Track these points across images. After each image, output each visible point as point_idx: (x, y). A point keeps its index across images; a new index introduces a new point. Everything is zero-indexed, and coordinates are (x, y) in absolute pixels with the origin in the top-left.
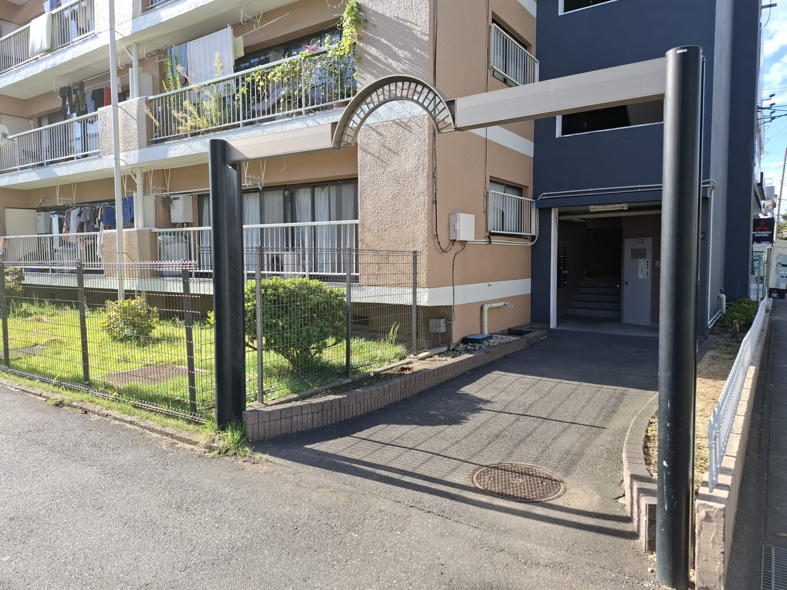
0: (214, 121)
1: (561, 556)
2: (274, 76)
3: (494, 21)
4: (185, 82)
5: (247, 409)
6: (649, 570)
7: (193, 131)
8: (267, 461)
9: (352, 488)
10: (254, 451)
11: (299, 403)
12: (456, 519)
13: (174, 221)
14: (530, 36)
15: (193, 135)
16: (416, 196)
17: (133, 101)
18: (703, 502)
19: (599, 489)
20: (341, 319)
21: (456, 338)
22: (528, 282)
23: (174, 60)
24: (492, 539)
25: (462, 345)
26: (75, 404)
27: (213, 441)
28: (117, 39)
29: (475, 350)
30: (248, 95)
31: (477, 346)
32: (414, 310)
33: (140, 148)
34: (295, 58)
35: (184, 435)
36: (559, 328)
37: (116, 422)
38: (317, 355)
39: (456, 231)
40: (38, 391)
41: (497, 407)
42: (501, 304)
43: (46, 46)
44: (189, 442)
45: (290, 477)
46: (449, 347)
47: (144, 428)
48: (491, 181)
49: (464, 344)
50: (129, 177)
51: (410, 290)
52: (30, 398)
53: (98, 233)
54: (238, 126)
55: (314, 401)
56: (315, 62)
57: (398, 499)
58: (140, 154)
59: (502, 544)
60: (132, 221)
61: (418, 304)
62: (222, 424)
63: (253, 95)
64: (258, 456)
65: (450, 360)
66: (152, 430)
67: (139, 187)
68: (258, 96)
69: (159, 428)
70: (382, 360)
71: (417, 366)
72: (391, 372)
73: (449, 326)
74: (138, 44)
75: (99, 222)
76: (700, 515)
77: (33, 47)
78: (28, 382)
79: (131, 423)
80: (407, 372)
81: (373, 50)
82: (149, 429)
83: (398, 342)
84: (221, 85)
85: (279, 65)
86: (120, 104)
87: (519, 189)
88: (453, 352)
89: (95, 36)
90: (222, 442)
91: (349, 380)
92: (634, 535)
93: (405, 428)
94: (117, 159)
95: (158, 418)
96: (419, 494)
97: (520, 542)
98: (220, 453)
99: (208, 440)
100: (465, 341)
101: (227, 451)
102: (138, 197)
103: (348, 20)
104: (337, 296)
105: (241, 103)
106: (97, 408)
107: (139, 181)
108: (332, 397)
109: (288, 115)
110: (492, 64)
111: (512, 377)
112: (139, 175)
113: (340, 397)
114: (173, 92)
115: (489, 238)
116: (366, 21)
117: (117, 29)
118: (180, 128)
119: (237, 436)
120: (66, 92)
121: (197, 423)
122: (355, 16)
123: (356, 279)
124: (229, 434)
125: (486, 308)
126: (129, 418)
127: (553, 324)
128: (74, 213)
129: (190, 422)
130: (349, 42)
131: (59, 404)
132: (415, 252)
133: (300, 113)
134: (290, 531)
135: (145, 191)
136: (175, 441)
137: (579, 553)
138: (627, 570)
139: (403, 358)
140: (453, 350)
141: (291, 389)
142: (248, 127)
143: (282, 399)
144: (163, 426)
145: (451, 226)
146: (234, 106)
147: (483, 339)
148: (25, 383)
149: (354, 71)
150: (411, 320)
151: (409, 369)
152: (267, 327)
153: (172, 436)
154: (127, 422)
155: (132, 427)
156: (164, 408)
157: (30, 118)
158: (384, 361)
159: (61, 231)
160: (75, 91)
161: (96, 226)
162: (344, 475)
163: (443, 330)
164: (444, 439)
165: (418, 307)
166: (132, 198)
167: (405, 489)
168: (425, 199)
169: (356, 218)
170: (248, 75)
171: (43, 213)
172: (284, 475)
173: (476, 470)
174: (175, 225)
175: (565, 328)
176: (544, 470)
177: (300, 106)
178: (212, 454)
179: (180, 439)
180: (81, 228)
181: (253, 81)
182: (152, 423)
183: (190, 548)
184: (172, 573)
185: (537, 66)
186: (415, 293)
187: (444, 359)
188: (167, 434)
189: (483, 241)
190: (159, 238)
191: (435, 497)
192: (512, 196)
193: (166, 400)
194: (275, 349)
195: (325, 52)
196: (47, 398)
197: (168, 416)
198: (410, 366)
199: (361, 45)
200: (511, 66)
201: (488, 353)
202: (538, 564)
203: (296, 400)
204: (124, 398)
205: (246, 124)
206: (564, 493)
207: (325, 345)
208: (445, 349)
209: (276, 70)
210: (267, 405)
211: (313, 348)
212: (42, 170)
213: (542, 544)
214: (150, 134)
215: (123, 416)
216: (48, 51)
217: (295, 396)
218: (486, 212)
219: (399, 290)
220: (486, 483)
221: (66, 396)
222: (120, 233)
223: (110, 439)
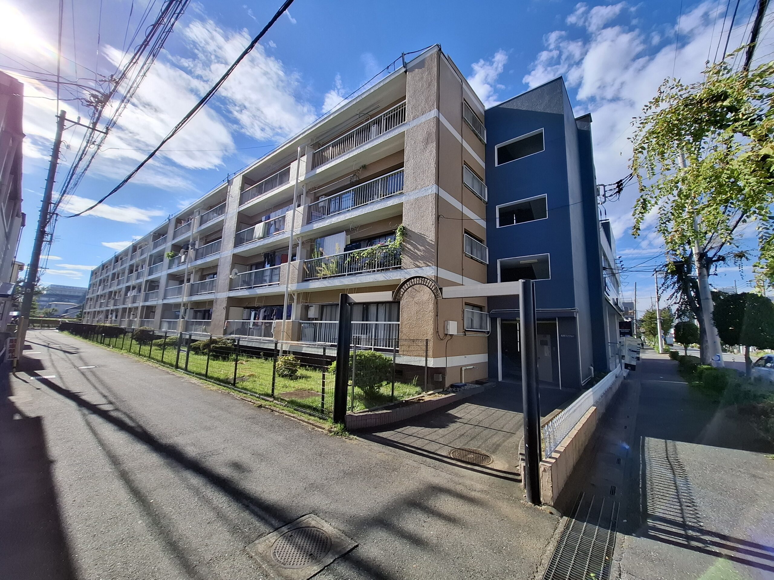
0: (334, 273)
1: (486, 488)
2: (364, 254)
3: (465, 232)
4: (322, 254)
5: (347, 414)
6: (524, 496)
7: (324, 277)
8: (356, 439)
9: (395, 454)
10: (350, 434)
11: (370, 413)
12: (441, 470)
13: (309, 317)
14: (483, 237)
15: (323, 278)
16: (428, 312)
17: (297, 261)
18: (543, 463)
19: (509, 462)
20: (390, 372)
21: (447, 384)
22: (486, 355)
23: (318, 245)
24: (456, 479)
25: (450, 389)
26: (267, 407)
27: (332, 428)
28: (294, 234)
29: (457, 391)
30: (351, 262)
31: (458, 389)
32: (426, 369)
33: (298, 283)
34: (374, 247)
35: (318, 424)
36: (504, 381)
37: (287, 416)
38: (377, 390)
39: (448, 329)
40: (249, 400)
41: (465, 421)
42: (472, 367)
43: (261, 235)
44: (320, 428)
45: (367, 447)
46: (443, 389)
47: (300, 420)
48: (465, 304)
49: (452, 388)
50: (291, 294)
51: (425, 358)
52: (246, 403)
53: (273, 321)
54: (344, 275)
55: (377, 413)
56: (383, 250)
57: (415, 460)
58: (298, 286)
59: (460, 481)
60: (290, 316)
61: (428, 366)
62: (336, 421)
63: (353, 262)
64: (352, 436)
65: (444, 396)
66: (304, 421)
67: (295, 301)
68: (356, 262)
69: (306, 420)
70: (409, 395)
71: (427, 398)
72: (413, 401)
73: (444, 378)
74: (302, 237)
75: (274, 315)
76: (541, 469)
77: (255, 236)
78: (244, 395)
79: (293, 417)
80: (422, 401)
81: (409, 246)
82: (302, 421)
83: (417, 385)
84: (338, 256)
85: (366, 250)
86: (291, 263)
87: (481, 308)
88: (445, 392)
89: (284, 233)
90: (335, 429)
91: (393, 404)
92: (520, 481)
93: (420, 428)
94: (287, 287)
95: (306, 416)
96: (425, 458)
97: (468, 481)
98: (334, 434)
99: (329, 427)
100: (452, 386)
101: (338, 433)
102: (294, 305)
103: (399, 233)
104: (389, 361)
105: (347, 265)
106: (278, 409)
107: (295, 297)
108: (385, 411)
109: (368, 271)
110: (465, 251)
111: (474, 406)
112: (296, 295)
113: (389, 411)
114: (316, 258)
115: (465, 332)
116: (407, 234)
117: (294, 230)
118: (318, 275)
119: (342, 427)
120: (266, 255)
121: (324, 419)
122: (402, 232)
123: (397, 351)
124: (339, 425)
125: (463, 369)
126: (292, 415)
127: (500, 379)
128: (262, 311)
129: (320, 418)
130: (398, 243)
131: (260, 406)
132: (427, 340)
133: (375, 271)
134: (368, 469)
135: (298, 303)
136: (314, 427)
137: (494, 488)
138: (514, 495)
139: (420, 394)
140: (446, 391)
141: (365, 406)
142: (350, 276)
143: (361, 411)
144: (308, 420)
145: (445, 328)
146: (344, 266)
147: (462, 386)
148: (242, 395)
149: (401, 254)
150: (424, 374)
151: (423, 400)
152: (356, 375)
153: (313, 424)
154: (292, 417)
155: (294, 419)
156: (308, 411)
157: (247, 265)
158: (410, 395)
159: (255, 319)
160: (271, 255)
161: (272, 318)
162: (391, 448)
163: (441, 380)
164: (438, 435)
165: (428, 368)
166: (291, 305)
167: (418, 456)
168: (432, 314)
169: (398, 321)
170: (351, 253)
171: (246, 310)
172: (364, 446)
173: (451, 450)
174: (309, 319)
175: (508, 381)
176: (484, 452)
177: (375, 268)
178: (331, 434)
179: (316, 426)
180: (264, 318)
181: (354, 257)
182: (303, 418)
183: (327, 472)
184: (321, 480)
185: (487, 250)
186: (426, 360)
187: (440, 395)
188: (310, 424)
189: (462, 334)
190: (302, 325)
191: (432, 460)
192: (476, 311)
193: (309, 407)
194: (358, 386)
195: (388, 246)
196: (254, 403)
197: (310, 415)
198: (423, 398)
199: (404, 244)
200: (475, 251)
201: (463, 393)
202: (475, 491)
203: (368, 411)
204: (289, 405)
205: (348, 275)
206: (492, 463)
207: (381, 386)
208: (441, 390)
209: (365, 252)
210: (355, 413)
211: (376, 386)
212: (251, 290)
213: (478, 483)
214: (303, 277)
215: (290, 414)
216: (261, 238)
217: (367, 410)
218: (463, 320)
219: (418, 358)
220: (457, 456)
221: (263, 403)
222: (284, 322)
223: (285, 424)
